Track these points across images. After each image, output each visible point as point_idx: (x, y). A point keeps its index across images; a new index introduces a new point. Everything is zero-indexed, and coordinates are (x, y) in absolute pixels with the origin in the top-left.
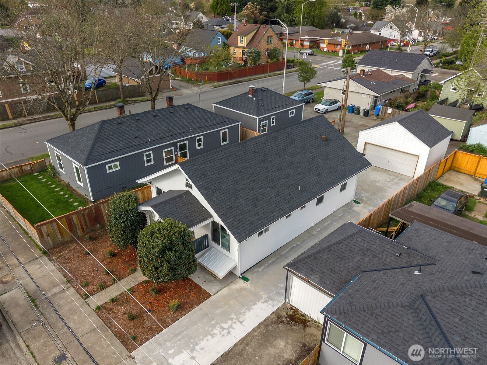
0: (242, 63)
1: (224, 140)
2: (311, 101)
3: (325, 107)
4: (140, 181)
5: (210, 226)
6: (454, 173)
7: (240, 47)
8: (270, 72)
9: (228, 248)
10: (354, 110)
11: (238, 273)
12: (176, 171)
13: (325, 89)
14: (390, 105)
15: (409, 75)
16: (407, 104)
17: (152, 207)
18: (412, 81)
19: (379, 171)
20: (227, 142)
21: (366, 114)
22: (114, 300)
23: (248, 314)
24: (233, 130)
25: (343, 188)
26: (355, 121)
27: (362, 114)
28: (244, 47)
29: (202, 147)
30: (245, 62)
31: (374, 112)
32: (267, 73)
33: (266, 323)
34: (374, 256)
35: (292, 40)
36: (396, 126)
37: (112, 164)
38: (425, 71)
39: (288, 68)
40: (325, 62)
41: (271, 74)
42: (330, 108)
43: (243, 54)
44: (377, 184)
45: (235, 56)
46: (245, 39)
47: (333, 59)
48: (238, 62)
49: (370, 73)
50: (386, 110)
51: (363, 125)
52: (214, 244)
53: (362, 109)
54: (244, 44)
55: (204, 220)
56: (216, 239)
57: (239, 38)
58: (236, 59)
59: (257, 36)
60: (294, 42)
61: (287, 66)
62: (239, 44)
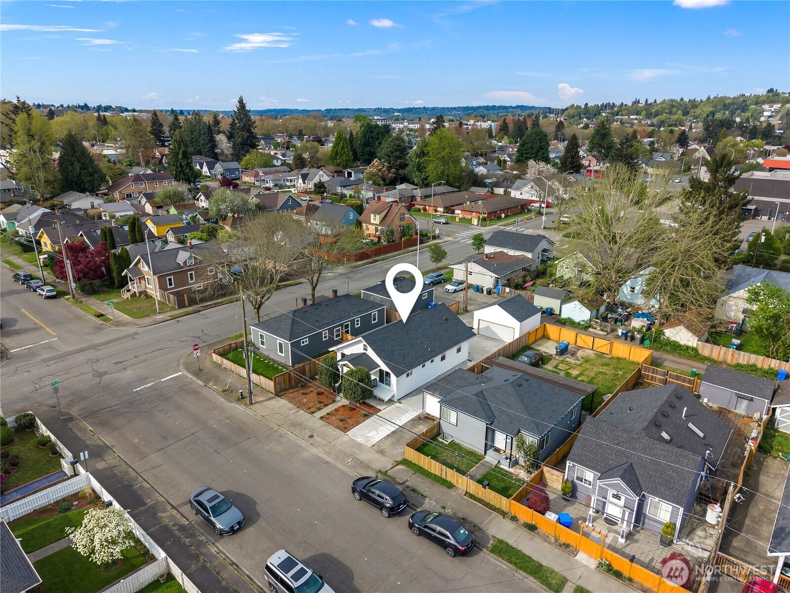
0: (376, 240)
1: (374, 319)
2: (442, 281)
3: (454, 288)
4: (330, 349)
5: (378, 373)
6: (546, 340)
7: (373, 224)
8: (404, 248)
9: (389, 385)
10: (479, 289)
11: (396, 399)
12: (360, 341)
13: (455, 270)
14: (509, 286)
15: (530, 255)
16: (525, 282)
17: (349, 361)
18: (532, 260)
19: (490, 340)
20: (377, 321)
21: (489, 292)
22: (328, 414)
23: (403, 417)
24: (381, 312)
25: (459, 350)
26: (479, 299)
27: (485, 292)
28: (377, 225)
29: (359, 325)
30: (379, 238)
31: (495, 290)
32: (401, 249)
33: (413, 420)
34: (466, 380)
35: (425, 206)
36: (497, 308)
37: (304, 340)
38: (545, 250)
39: (421, 243)
40: (459, 234)
41: (405, 251)
42: (458, 288)
43: (377, 230)
44: (486, 349)
45: (368, 232)
46: (378, 217)
47: (468, 229)
48: (371, 238)
49: (492, 256)
50: (505, 290)
51: (485, 303)
52: (381, 384)
53: (485, 289)
54: (377, 222)
55: (376, 368)
56: (381, 381)
57: (372, 215)
58: (369, 235)
59: (389, 214)
60: (427, 208)
61: (420, 240)
62: (372, 221)
